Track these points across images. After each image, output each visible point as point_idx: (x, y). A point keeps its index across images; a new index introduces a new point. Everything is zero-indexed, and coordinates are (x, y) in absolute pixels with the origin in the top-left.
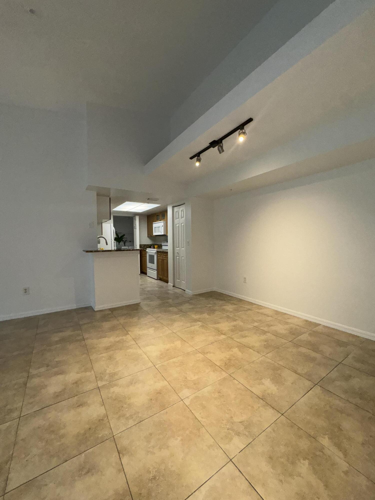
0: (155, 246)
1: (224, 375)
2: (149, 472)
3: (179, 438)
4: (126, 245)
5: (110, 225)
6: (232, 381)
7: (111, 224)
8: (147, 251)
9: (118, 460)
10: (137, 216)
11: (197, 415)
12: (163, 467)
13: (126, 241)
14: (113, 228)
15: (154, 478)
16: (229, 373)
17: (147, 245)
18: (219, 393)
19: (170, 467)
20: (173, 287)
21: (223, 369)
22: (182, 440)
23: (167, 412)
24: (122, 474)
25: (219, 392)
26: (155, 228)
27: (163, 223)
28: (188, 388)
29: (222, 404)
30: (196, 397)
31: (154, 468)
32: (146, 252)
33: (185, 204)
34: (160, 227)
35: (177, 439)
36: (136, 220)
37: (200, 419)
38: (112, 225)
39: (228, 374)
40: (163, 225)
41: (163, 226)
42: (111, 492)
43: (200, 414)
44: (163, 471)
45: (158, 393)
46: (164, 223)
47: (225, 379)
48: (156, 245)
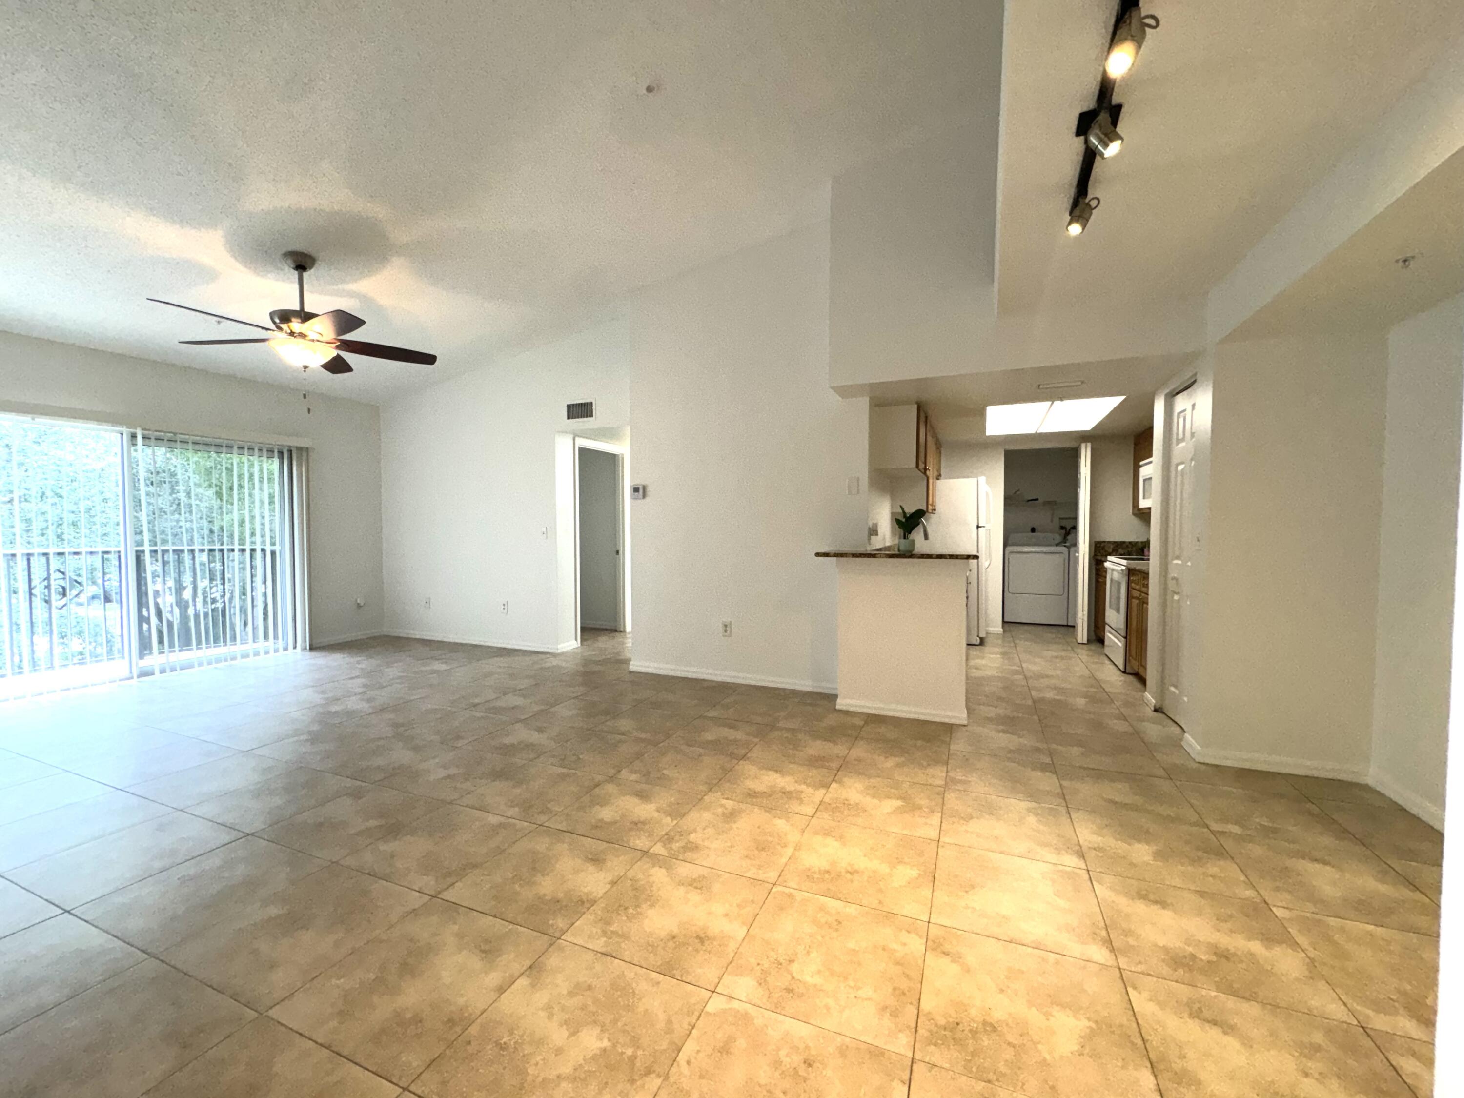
1: (901, 1045)
2: (511, 1032)
3: (606, 1043)
6: (892, 1080)
8: (1107, 564)
9: (517, 974)
11: (689, 1048)
12: (528, 1050)
15: (503, 1047)
16: (918, 1056)
17: (1130, 543)
18: (805, 1062)
19: (533, 1062)
21: (921, 1031)
22: (605, 1050)
23: (658, 983)
24: (494, 995)
25: (808, 1063)
28: (762, 982)
29: (769, 1091)
30: (746, 1018)
31: (522, 1036)
32: (1106, 567)
33: (1195, 381)
34: (1154, 479)
35: (601, 1040)
36: (1080, 458)
37: (682, 1057)
39: (911, 1055)
42: (461, 1001)
43: (698, 1051)
44: (521, 1054)
45: (698, 937)
47: (877, 1054)
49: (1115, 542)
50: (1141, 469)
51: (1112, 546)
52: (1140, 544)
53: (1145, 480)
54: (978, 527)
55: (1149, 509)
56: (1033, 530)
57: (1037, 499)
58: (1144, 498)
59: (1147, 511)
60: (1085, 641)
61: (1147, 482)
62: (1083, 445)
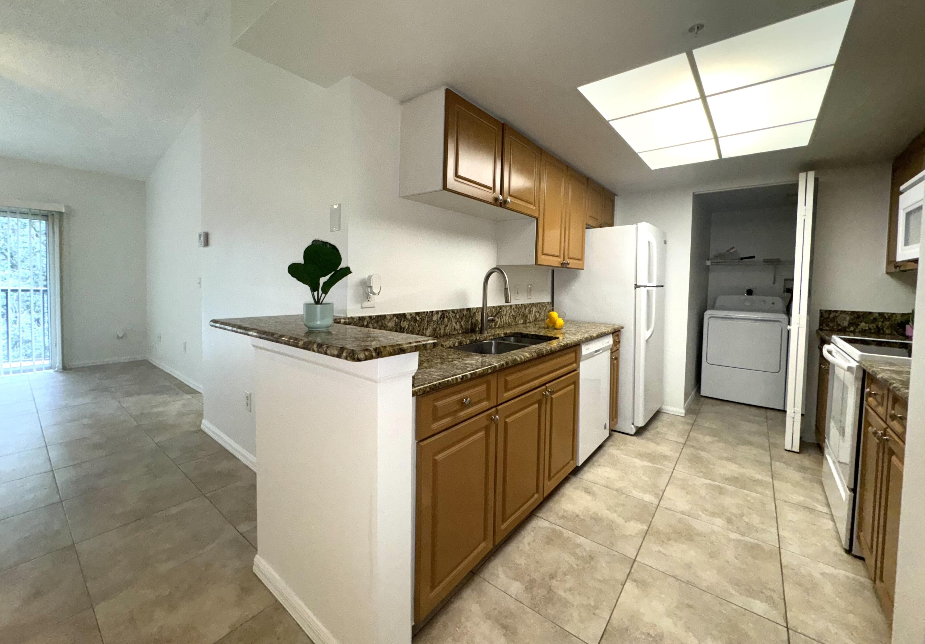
10: (802, 175)
17: (881, 314)
49: (853, 312)
50: (901, 197)
51: (848, 318)
52: (899, 317)
53: (908, 215)
54: (636, 286)
55: (916, 261)
56: (750, 292)
57: (753, 257)
58: (906, 243)
59: (911, 266)
60: (796, 448)
61: (912, 217)
62: (802, 177)
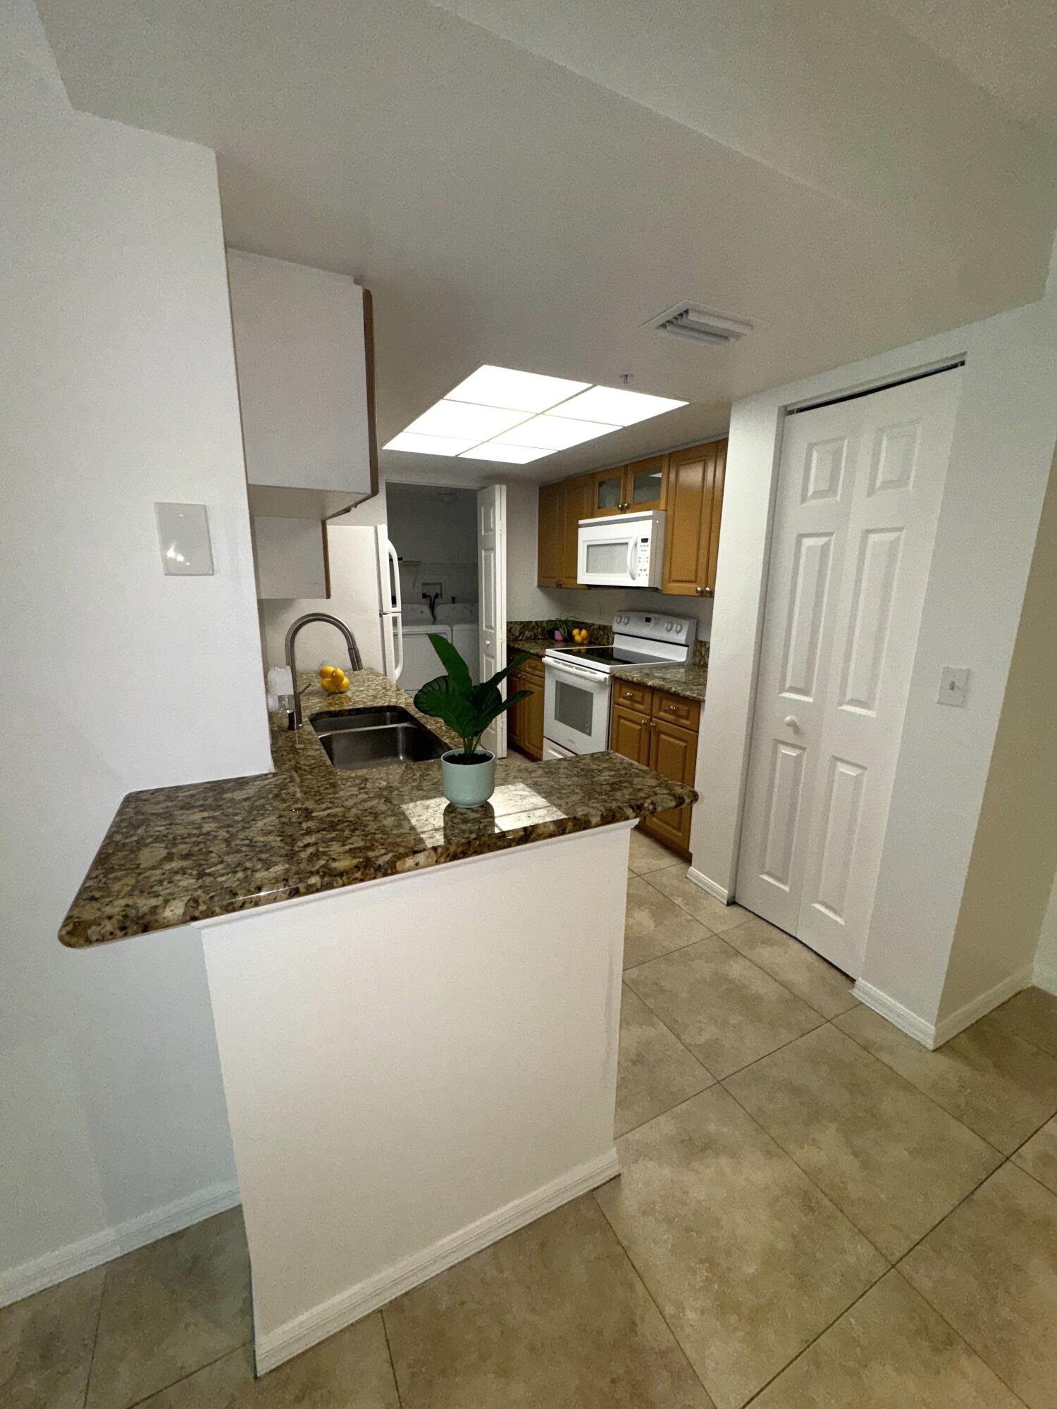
0: (575, 632)
4: (439, 616)
5: (372, 529)
7: (379, 527)
8: (546, 660)
10: (497, 487)
13: (437, 596)
14: (387, 547)
17: (536, 622)
20: (728, 904)
26: (589, 546)
27: (651, 521)
32: (544, 665)
33: (963, 363)
34: (627, 544)
36: (493, 504)
38: (383, 529)
40: (648, 535)
41: (645, 540)
46: (654, 524)
48: (581, 625)
54: (381, 614)
62: (498, 489)
